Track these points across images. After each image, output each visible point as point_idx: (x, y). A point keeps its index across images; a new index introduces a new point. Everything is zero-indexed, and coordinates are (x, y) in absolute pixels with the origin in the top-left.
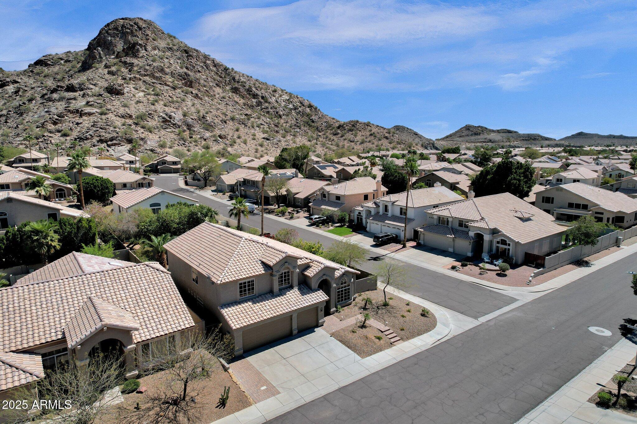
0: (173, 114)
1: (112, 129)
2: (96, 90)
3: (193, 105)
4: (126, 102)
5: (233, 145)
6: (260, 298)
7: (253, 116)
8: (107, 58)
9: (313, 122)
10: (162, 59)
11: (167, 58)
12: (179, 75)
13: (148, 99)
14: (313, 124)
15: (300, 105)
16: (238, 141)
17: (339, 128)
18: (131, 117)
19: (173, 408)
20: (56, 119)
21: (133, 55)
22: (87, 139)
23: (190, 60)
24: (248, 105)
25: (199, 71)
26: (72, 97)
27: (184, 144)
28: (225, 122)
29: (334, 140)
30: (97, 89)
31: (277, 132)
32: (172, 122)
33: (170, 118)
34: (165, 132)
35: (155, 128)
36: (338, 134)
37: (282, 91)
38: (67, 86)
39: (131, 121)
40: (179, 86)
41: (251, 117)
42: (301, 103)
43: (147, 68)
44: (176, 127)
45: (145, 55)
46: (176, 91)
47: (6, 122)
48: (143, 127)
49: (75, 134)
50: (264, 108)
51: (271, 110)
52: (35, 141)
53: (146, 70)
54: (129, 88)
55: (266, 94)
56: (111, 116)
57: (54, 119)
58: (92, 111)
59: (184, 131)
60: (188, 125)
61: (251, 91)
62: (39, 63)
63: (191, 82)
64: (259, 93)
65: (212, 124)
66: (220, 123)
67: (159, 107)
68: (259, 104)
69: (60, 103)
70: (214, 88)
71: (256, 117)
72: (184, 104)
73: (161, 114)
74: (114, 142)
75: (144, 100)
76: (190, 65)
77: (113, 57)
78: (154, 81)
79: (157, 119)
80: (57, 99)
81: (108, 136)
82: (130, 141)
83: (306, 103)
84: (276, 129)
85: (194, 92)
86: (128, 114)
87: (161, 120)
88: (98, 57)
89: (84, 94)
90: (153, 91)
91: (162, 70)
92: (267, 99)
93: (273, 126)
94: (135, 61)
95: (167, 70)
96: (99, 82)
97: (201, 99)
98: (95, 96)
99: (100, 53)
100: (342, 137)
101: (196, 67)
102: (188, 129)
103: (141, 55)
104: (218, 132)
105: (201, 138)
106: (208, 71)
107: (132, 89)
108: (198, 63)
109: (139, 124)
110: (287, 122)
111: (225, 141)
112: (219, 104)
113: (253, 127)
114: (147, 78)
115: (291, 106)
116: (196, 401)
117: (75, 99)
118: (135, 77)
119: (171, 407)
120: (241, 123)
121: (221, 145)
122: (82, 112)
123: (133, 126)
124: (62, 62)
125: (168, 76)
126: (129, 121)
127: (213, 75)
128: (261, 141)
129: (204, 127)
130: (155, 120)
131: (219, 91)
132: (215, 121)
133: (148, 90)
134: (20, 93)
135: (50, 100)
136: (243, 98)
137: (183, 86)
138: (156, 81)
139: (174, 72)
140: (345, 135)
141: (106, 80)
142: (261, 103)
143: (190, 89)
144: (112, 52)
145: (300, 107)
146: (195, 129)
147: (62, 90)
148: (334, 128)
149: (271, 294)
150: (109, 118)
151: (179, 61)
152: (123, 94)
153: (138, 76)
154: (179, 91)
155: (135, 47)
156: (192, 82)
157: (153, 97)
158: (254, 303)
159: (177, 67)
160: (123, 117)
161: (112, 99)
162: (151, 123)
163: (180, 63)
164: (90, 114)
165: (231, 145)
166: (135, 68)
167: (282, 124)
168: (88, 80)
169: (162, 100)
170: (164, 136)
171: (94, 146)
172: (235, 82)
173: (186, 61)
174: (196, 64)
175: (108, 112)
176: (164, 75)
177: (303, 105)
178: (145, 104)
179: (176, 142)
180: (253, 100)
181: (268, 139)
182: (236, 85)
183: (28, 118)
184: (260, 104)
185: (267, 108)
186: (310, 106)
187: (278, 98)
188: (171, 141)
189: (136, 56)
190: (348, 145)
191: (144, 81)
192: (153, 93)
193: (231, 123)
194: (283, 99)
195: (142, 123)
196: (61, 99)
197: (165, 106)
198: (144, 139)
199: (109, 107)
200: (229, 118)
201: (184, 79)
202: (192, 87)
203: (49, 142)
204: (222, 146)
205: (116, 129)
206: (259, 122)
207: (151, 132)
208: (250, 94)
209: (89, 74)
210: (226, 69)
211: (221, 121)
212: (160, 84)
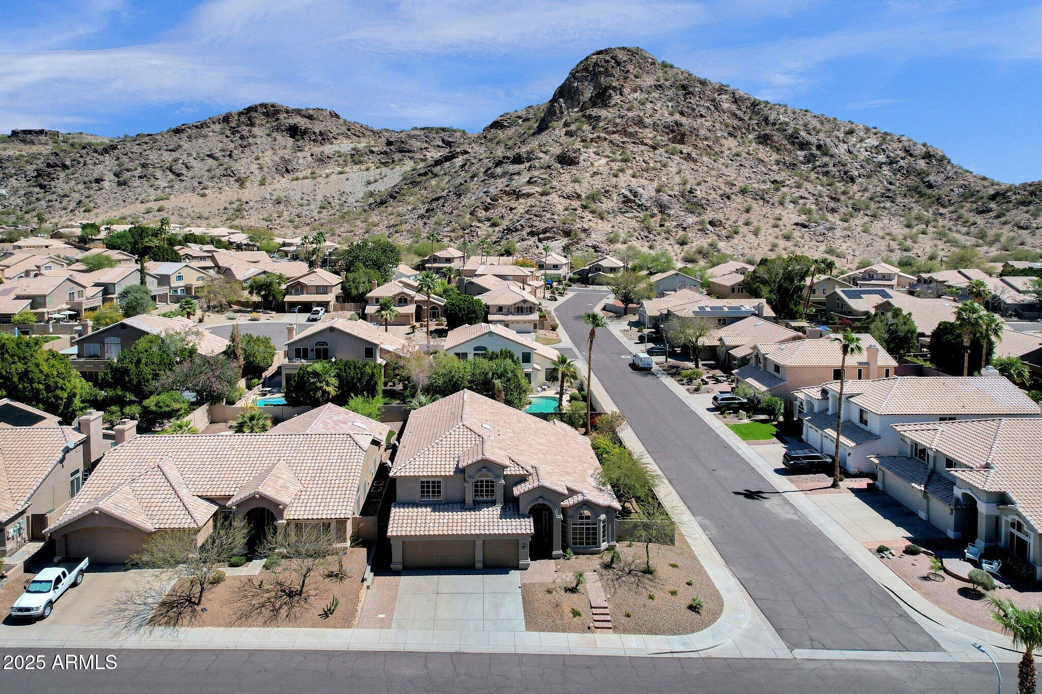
0: (640, 190)
1: (548, 215)
2: (546, 159)
3: (679, 172)
4: (578, 175)
5: (733, 238)
6: (446, 506)
7: (788, 182)
8: (569, 113)
9: (930, 186)
10: (643, 104)
11: (651, 102)
12: (664, 127)
13: (611, 169)
14: (929, 191)
15: (903, 155)
16: (743, 230)
17: (993, 198)
18: (579, 197)
19: (285, 598)
20: (489, 204)
21: (603, 104)
22: (517, 230)
23: (689, 100)
24: (784, 163)
25: (702, 116)
26: (516, 171)
27: (646, 237)
28: (729, 198)
29: (975, 224)
30: (548, 157)
31: (833, 211)
32: (637, 201)
33: (635, 196)
34: (624, 218)
35: (609, 213)
36: (989, 210)
37: (867, 130)
38: (514, 157)
39: (579, 203)
40: (663, 144)
41: (783, 186)
42: (906, 151)
43: (618, 120)
44: (642, 209)
45: (619, 101)
46: (657, 152)
47: (443, 206)
48: (593, 212)
49: (505, 223)
50: (819, 166)
51: (834, 169)
52: (461, 232)
53: (616, 125)
54: (587, 155)
55: (828, 140)
56: (554, 197)
57: (486, 204)
58: (532, 191)
59: (653, 216)
60: (660, 206)
61: (797, 138)
62: (496, 125)
63: (683, 135)
64: (813, 140)
65: (704, 201)
66: (719, 199)
67: (624, 181)
68: (810, 159)
69: (502, 180)
70: (723, 141)
71: (793, 185)
72: (664, 171)
73: (623, 191)
74: (548, 235)
75: (605, 170)
76: (688, 107)
77: (576, 110)
78: (625, 139)
79: (615, 198)
80: (500, 174)
81: (542, 226)
82: (567, 234)
83: (919, 150)
84: (832, 205)
85: (684, 151)
86: (576, 194)
87: (621, 199)
88: (558, 112)
89: (530, 167)
90: (620, 155)
91: (640, 122)
92: (827, 149)
93: (827, 199)
94: (603, 113)
95: (648, 121)
96: (551, 149)
97: (695, 161)
98: (542, 168)
99: (561, 107)
100: (998, 217)
101: (697, 110)
102: (660, 212)
103: (613, 102)
104: (709, 215)
105: (678, 226)
106: (717, 113)
107: (592, 155)
108: (702, 103)
109: (589, 208)
110: (865, 190)
111: (719, 231)
112: (727, 167)
113: (782, 204)
114: (616, 137)
115: (882, 158)
116: (309, 601)
117: (519, 174)
118: (599, 137)
119: (285, 597)
120: (758, 197)
121: (709, 237)
122: (520, 193)
123: (580, 210)
124: (520, 121)
125: (647, 130)
126: (576, 204)
127: (726, 118)
128: (790, 228)
129: (687, 209)
130: (613, 201)
131: (731, 145)
132: (710, 198)
133: (614, 153)
134: (466, 167)
135: (493, 176)
136: (778, 150)
137: (670, 143)
138: (628, 140)
139: (659, 122)
140: (1008, 214)
141: (561, 145)
142: (815, 157)
143: (679, 147)
144: (576, 103)
145: (902, 158)
146: (672, 212)
147: (507, 163)
148: (982, 198)
149: (460, 504)
150: (551, 199)
151: (670, 104)
152: (578, 164)
153: (603, 135)
154: (661, 151)
155: (606, 91)
156: (685, 135)
157: (619, 164)
158: (434, 510)
159: (664, 113)
160: (568, 198)
161: (561, 171)
162: (606, 205)
163: (672, 107)
164: (528, 195)
165: (727, 237)
166: (601, 124)
167: (854, 193)
168: (540, 146)
169: (632, 168)
170: (619, 225)
171: (523, 240)
172: (767, 124)
173: (682, 103)
174: (697, 105)
175: (551, 191)
176: (641, 128)
177: (911, 155)
178: (604, 176)
179: (636, 234)
180: (799, 153)
181: (805, 226)
182: (768, 130)
183: (465, 201)
184: (812, 159)
185: (826, 165)
186: (928, 156)
187: (854, 146)
188: (629, 232)
189: (606, 105)
190: (1012, 234)
191: (611, 141)
192: (620, 157)
193: (738, 199)
194: (865, 145)
195: (593, 206)
196: (504, 174)
197: (633, 177)
198: (587, 230)
199: (555, 183)
200: (738, 190)
201: (673, 131)
202: (683, 143)
203: (475, 234)
204: (712, 238)
205: (553, 217)
206: (797, 194)
207: (602, 218)
208: (793, 144)
209: (544, 137)
210: (755, 104)
211: (721, 196)
212: (634, 143)
